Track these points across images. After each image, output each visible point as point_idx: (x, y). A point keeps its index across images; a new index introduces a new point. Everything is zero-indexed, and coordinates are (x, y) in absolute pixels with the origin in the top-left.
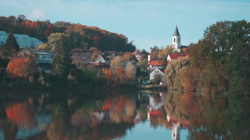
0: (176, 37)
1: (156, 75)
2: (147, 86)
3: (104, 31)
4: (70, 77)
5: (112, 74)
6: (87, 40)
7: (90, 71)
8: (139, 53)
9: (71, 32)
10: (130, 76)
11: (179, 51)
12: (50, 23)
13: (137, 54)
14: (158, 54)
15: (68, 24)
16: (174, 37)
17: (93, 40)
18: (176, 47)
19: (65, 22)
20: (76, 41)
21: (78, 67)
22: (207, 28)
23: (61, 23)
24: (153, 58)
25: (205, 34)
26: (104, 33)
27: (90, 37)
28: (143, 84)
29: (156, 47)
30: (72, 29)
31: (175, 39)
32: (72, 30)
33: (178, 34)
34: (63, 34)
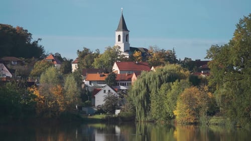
0: (121, 33)
1: (109, 98)
8: (55, 60)
11: (127, 56)
14: (93, 62)
16: (118, 33)
18: (122, 49)
31: (119, 36)
33: (124, 27)
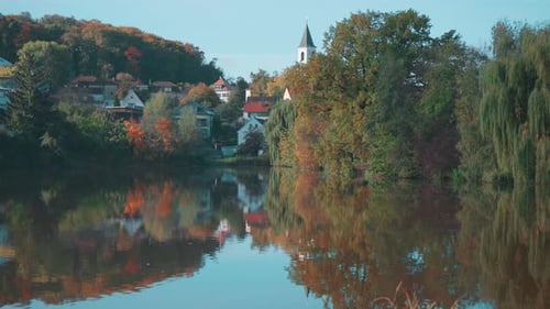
0: (305, 50)
1: (251, 135)
2: (230, 160)
3: (151, 36)
4: (46, 140)
5: (146, 133)
6: (110, 57)
7: (93, 127)
8: (226, 85)
9: (75, 38)
10: (189, 137)
12: (30, 20)
13: (223, 86)
14: (266, 88)
15: (71, 21)
16: (300, 50)
17: (126, 58)
19: (62, 18)
20: (86, 59)
21: (68, 118)
22: (332, 29)
23: (55, 18)
24: (254, 95)
25: (326, 42)
26: (150, 40)
27: (118, 50)
28: (222, 154)
29: (262, 72)
30: (79, 32)
31: (303, 54)
32: (76, 35)
33: (309, 42)
34: (53, 43)
